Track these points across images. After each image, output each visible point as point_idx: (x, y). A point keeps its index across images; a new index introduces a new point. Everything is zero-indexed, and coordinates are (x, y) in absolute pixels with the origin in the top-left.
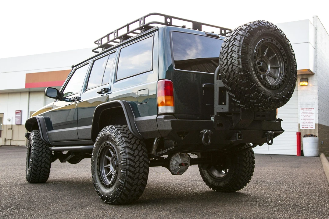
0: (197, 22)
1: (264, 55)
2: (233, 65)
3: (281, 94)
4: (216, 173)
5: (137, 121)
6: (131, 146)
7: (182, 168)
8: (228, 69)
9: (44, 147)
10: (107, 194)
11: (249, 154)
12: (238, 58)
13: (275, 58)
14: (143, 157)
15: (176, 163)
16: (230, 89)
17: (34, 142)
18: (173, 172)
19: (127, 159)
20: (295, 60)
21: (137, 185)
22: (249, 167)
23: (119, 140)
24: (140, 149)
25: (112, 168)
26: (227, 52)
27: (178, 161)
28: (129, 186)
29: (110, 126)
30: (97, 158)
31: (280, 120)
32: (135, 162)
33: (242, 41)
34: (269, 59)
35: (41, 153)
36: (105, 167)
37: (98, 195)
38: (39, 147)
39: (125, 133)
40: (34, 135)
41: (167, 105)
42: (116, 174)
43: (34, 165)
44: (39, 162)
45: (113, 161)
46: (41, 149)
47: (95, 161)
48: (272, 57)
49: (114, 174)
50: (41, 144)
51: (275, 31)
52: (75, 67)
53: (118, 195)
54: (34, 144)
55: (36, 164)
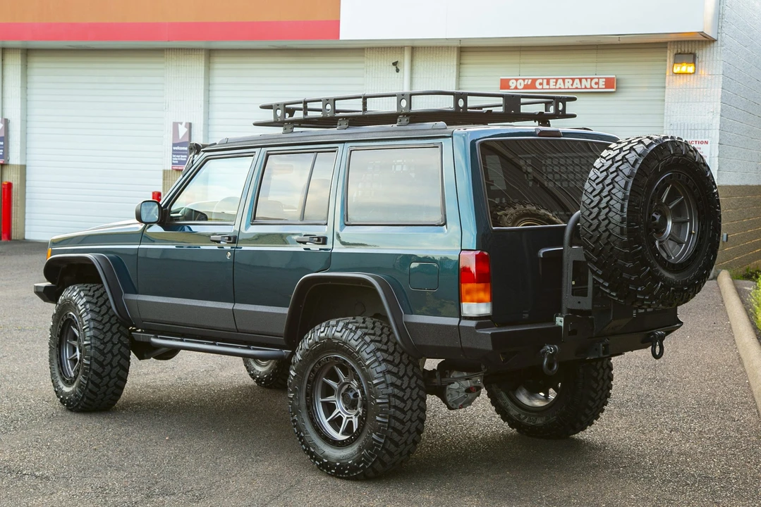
1: (662, 200)
2: (610, 234)
4: (525, 400)
5: (409, 323)
6: (395, 370)
7: (470, 396)
8: (599, 238)
9: (114, 329)
10: (338, 460)
12: (622, 223)
13: (681, 203)
14: (417, 389)
15: (459, 388)
16: (600, 272)
17: (92, 319)
18: (450, 404)
19: (389, 395)
20: (719, 205)
21: (406, 445)
23: (369, 356)
24: (410, 374)
26: (597, 205)
28: (392, 448)
29: (341, 323)
30: (306, 382)
32: (405, 402)
33: (629, 188)
34: (670, 207)
35: (109, 345)
36: (322, 402)
37: (311, 458)
38: (105, 330)
39: (380, 342)
40: (84, 300)
41: (480, 301)
42: (352, 418)
43: (96, 373)
44: (107, 365)
45: (342, 391)
46: (109, 334)
47: (300, 388)
48: (676, 202)
49: (348, 418)
50: (106, 323)
51: (685, 155)
52: (202, 153)
53: (367, 464)
54: (92, 325)
55: (100, 370)
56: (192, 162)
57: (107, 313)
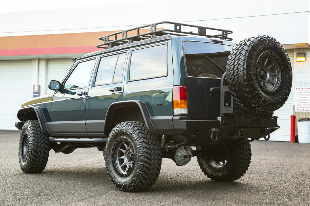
0: (202, 27)
1: (264, 64)
2: (239, 76)
3: (278, 98)
4: (214, 164)
5: (153, 120)
6: (147, 141)
7: (186, 159)
8: (234, 79)
9: (42, 137)
10: (124, 183)
11: (246, 147)
12: (243, 71)
13: (274, 66)
14: (157, 150)
15: (181, 156)
16: (235, 95)
17: (33, 133)
18: (177, 163)
19: (144, 152)
20: (291, 68)
21: (152, 175)
22: (246, 159)
23: (136, 135)
24: (154, 144)
25: (126, 160)
26: (233, 64)
27: (183, 153)
28: (145, 176)
29: (126, 123)
30: (112, 150)
31: (276, 118)
32: (151, 155)
33: (247, 55)
34: (268, 68)
35: (40, 144)
36: (119, 159)
37: (114, 183)
38: (38, 137)
39: (141, 130)
40: (31, 125)
41: (181, 108)
42: (130, 165)
43: (34, 155)
44: (38, 152)
45: (127, 154)
46: (40, 139)
47: (110, 153)
48: (271, 66)
49: (129, 165)
50: (39, 135)
51: (274, 44)
52: (77, 60)
53: (135, 184)
54: (33, 135)
55: (36, 154)
56: (73, 65)
57: (40, 130)
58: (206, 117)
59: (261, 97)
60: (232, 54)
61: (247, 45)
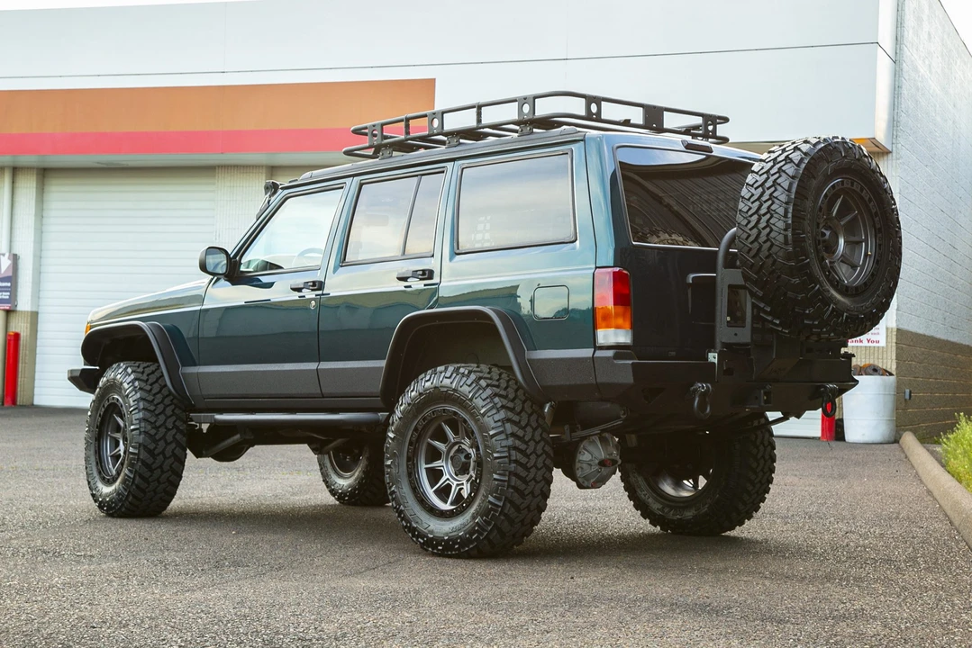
0: (655, 107)
1: (832, 213)
2: (772, 245)
3: (868, 304)
5: (534, 360)
6: (516, 418)
7: (604, 471)
8: (759, 250)
9: (169, 411)
10: (447, 534)
11: (763, 437)
12: (785, 230)
13: (855, 219)
14: (542, 443)
15: (591, 460)
16: (760, 293)
17: (142, 399)
18: (580, 481)
19: (509, 447)
20: (899, 223)
21: (529, 511)
22: (762, 470)
23: (486, 402)
24: (534, 425)
25: (448, 470)
26: (757, 212)
27: (596, 454)
28: (512, 513)
29: (451, 369)
30: (407, 444)
31: (849, 356)
32: (528, 456)
33: (794, 190)
34: (842, 223)
35: (162, 430)
36: (426, 469)
37: (414, 535)
38: (157, 412)
39: (498, 386)
40: (132, 377)
41: (618, 327)
42: (463, 484)
43: (144, 463)
44: (158, 455)
45: (452, 454)
46: (162, 418)
47: (401, 451)
48: (848, 218)
49: (458, 485)
50: (159, 404)
51: (858, 160)
53: (482, 534)
54: (141, 405)
55: (150, 461)
56: (269, 202)
57: (159, 392)
58: (673, 353)
59: (828, 301)
60: (752, 186)
61: (792, 161)
